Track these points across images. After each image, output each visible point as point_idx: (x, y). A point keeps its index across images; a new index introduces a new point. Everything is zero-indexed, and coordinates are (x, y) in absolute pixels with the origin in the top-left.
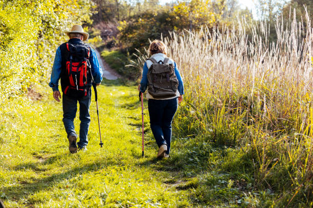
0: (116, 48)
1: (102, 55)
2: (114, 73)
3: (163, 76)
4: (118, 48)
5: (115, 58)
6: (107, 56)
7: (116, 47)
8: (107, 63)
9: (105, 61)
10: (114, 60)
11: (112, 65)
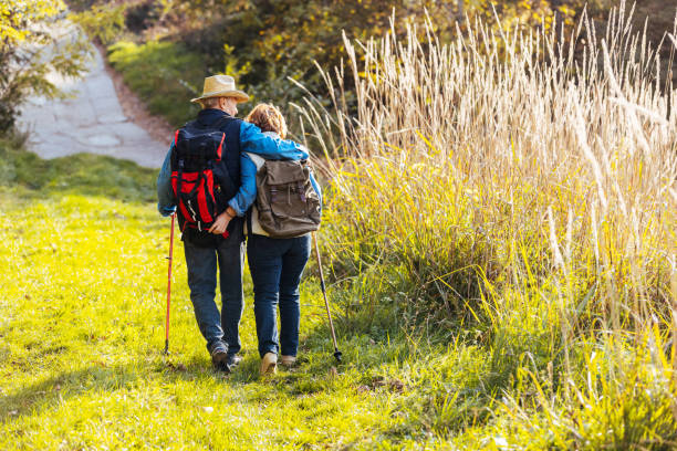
0: (165, 32)
1: (113, 58)
2: (161, 131)
3: (291, 191)
4: (174, 30)
5: (162, 71)
6: (133, 65)
7: (164, 24)
8: (134, 90)
9: (126, 84)
10: (161, 81)
11: (152, 101)
